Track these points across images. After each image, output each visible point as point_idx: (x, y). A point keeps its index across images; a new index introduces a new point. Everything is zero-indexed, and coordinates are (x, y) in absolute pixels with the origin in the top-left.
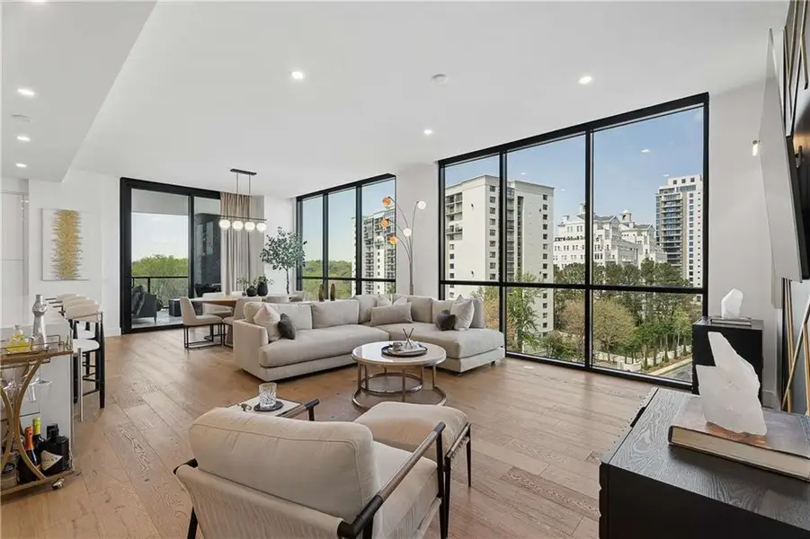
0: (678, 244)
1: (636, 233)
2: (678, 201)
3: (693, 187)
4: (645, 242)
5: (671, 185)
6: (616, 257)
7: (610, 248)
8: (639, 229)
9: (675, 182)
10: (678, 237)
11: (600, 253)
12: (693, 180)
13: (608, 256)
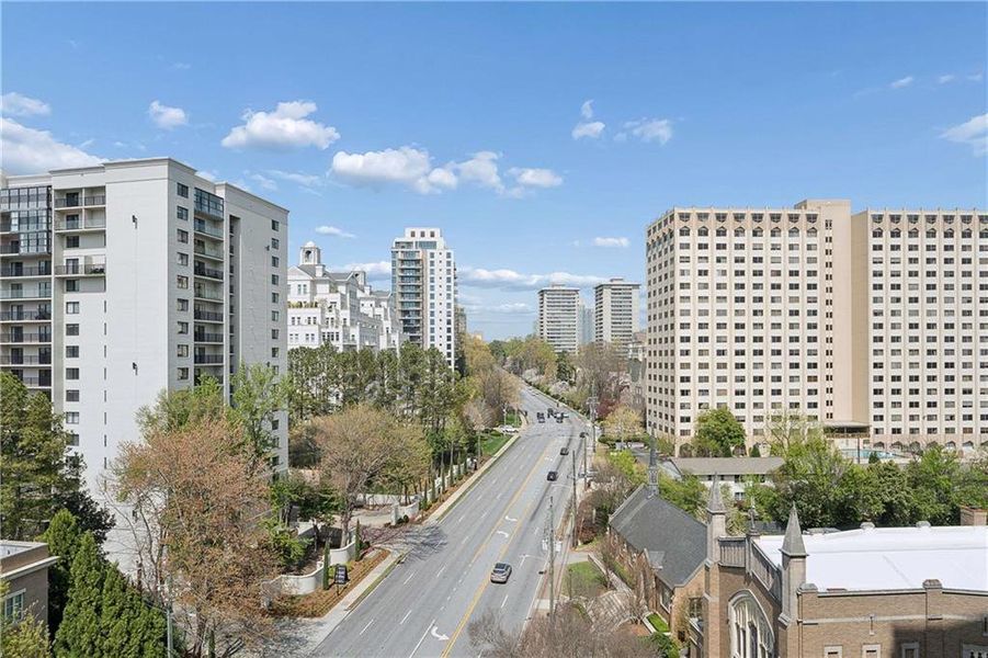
0: (418, 321)
1: (373, 303)
2: (418, 261)
3: (433, 245)
4: (386, 319)
5: (407, 238)
6: (357, 338)
7: (348, 323)
8: (377, 298)
9: (413, 235)
10: (418, 312)
11: (334, 330)
12: (432, 235)
13: (346, 336)
